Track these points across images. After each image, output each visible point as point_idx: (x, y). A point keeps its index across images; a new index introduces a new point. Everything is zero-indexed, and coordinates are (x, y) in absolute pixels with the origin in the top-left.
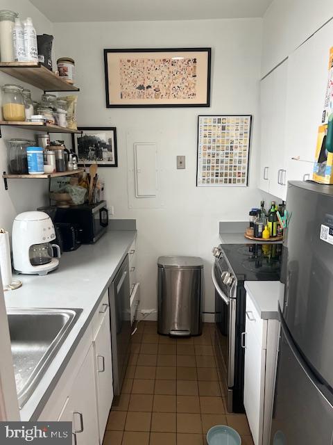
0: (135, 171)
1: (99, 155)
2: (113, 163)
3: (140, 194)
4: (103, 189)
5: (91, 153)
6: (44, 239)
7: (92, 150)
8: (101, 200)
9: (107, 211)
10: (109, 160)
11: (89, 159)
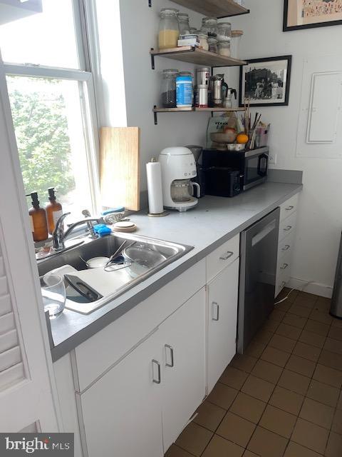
0: (310, 110)
1: (267, 91)
2: (282, 100)
3: (311, 140)
4: (266, 132)
5: (258, 90)
6: (186, 174)
7: (261, 86)
8: (262, 144)
9: (267, 157)
10: (278, 98)
11: (256, 98)
